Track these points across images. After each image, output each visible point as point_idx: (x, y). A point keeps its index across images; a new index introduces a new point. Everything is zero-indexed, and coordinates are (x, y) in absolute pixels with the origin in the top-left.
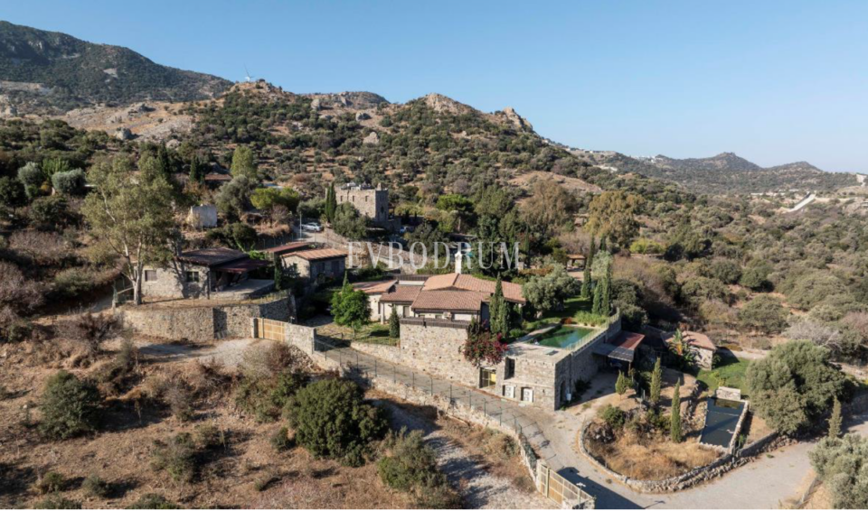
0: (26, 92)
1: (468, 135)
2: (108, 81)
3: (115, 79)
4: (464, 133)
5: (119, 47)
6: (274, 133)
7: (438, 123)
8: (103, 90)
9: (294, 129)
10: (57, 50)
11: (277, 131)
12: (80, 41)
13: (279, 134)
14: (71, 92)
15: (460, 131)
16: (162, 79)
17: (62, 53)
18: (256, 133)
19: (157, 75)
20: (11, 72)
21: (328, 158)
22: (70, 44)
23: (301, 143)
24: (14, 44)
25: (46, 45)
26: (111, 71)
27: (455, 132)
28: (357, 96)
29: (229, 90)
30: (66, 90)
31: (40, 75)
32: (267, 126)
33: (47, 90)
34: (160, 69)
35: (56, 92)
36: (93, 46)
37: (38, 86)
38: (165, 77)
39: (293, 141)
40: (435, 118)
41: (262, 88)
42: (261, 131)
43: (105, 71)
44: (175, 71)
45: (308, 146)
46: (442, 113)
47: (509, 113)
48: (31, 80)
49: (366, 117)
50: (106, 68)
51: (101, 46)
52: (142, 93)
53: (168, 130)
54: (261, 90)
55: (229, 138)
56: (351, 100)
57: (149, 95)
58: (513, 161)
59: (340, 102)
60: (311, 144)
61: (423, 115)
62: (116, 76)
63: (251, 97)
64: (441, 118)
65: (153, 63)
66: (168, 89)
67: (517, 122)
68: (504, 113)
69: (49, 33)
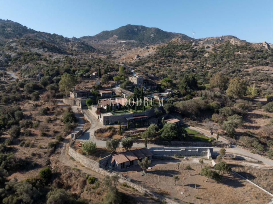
0: (131, 43)
1: (241, 53)
2: (151, 38)
3: (153, 37)
4: (240, 52)
5: (155, 28)
6: (177, 54)
7: (231, 49)
8: (149, 41)
9: (183, 52)
10: (140, 31)
11: (178, 53)
12: (146, 27)
13: (178, 54)
14: (141, 42)
15: (238, 51)
16: (165, 36)
17: (141, 31)
18: (171, 54)
19: (164, 35)
20: (129, 37)
21: (189, 61)
22: (143, 28)
23: (183, 57)
24: (130, 30)
25: (138, 29)
26: (152, 35)
27: (236, 52)
28: (226, 37)
29: (170, 41)
30: (140, 41)
31: (135, 38)
32: (175, 52)
33: (136, 42)
34: (165, 32)
35: (138, 42)
36: (149, 28)
37: (134, 41)
38: (166, 35)
39: (181, 57)
40: (231, 47)
41: (179, 40)
42: (173, 54)
43: (151, 35)
44: (170, 33)
45: (185, 58)
46: (234, 45)
47: (264, 43)
48: (133, 39)
49: (209, 47)
50: (151, 34)
51: (151, 28)
52: (159, 41)
53: (148, 54)
54: (178, 41)
55: (164, 56)
56: (224, 39)
57: (161, 41)
58: (252, 62)
59: (219, 39)
60: (186, 57)
61: (227, 46)
62: (153, 36)
63: (175, 43)
64: (233, 47)
65: (163, 31)
66: (166, 39)
67: (266, 47)
68: (262, 44)
69: (139, 26)
